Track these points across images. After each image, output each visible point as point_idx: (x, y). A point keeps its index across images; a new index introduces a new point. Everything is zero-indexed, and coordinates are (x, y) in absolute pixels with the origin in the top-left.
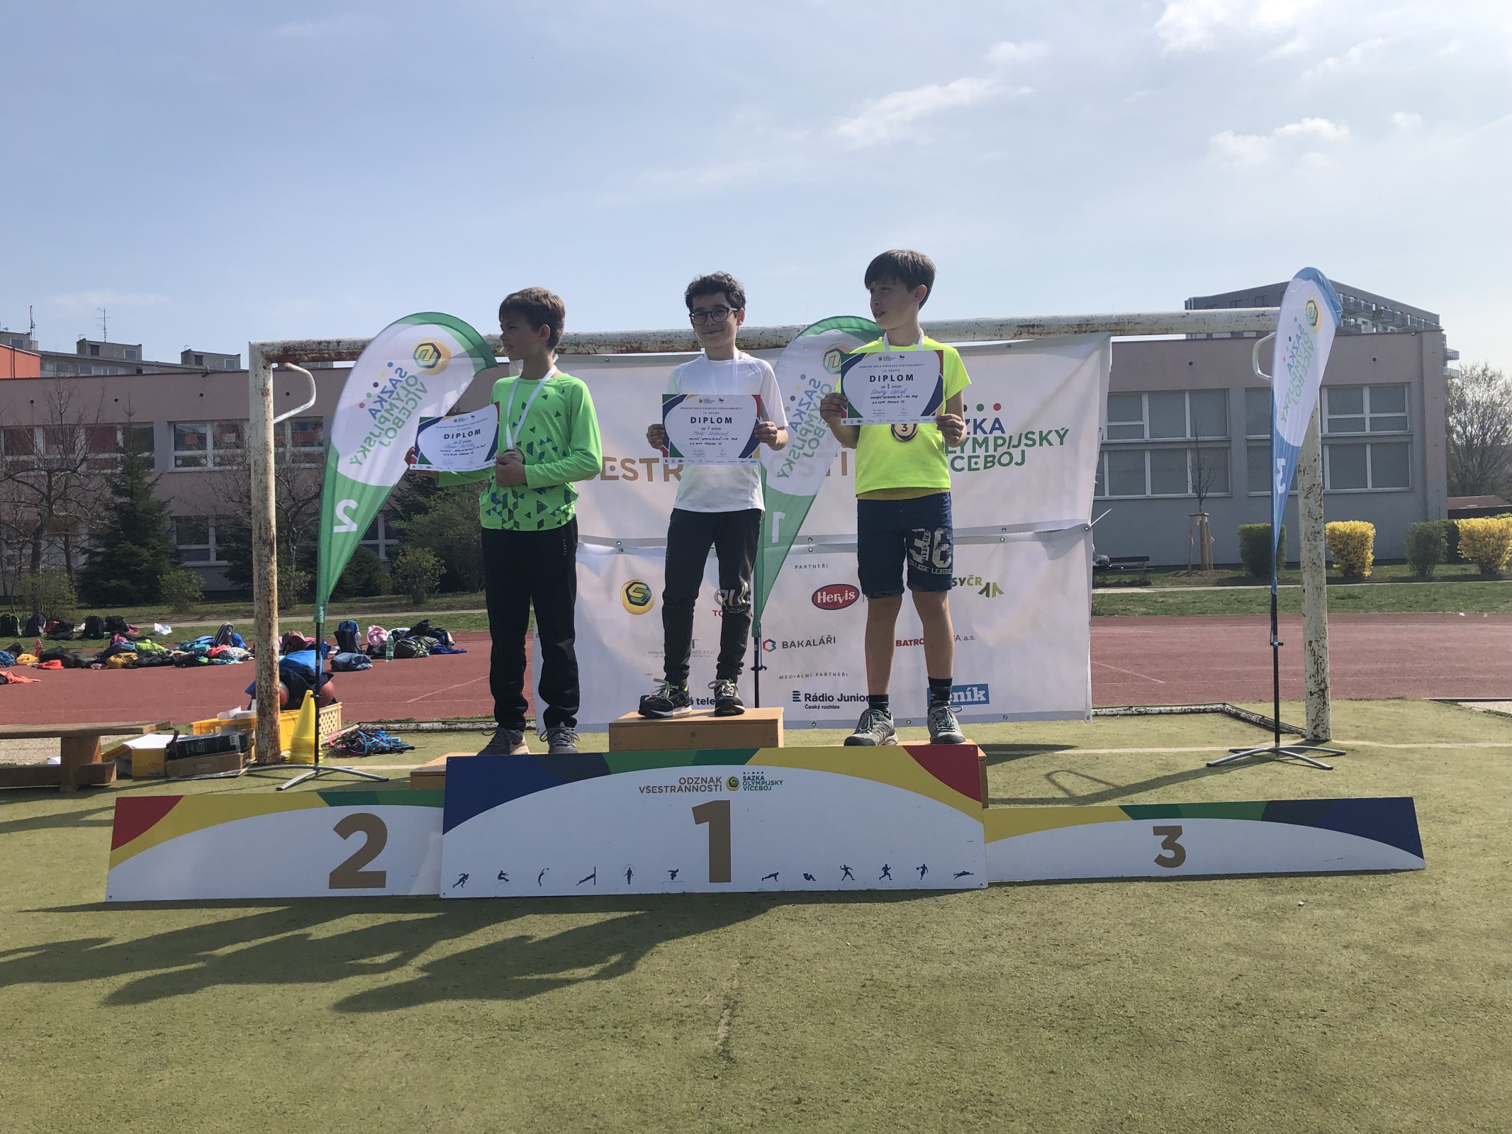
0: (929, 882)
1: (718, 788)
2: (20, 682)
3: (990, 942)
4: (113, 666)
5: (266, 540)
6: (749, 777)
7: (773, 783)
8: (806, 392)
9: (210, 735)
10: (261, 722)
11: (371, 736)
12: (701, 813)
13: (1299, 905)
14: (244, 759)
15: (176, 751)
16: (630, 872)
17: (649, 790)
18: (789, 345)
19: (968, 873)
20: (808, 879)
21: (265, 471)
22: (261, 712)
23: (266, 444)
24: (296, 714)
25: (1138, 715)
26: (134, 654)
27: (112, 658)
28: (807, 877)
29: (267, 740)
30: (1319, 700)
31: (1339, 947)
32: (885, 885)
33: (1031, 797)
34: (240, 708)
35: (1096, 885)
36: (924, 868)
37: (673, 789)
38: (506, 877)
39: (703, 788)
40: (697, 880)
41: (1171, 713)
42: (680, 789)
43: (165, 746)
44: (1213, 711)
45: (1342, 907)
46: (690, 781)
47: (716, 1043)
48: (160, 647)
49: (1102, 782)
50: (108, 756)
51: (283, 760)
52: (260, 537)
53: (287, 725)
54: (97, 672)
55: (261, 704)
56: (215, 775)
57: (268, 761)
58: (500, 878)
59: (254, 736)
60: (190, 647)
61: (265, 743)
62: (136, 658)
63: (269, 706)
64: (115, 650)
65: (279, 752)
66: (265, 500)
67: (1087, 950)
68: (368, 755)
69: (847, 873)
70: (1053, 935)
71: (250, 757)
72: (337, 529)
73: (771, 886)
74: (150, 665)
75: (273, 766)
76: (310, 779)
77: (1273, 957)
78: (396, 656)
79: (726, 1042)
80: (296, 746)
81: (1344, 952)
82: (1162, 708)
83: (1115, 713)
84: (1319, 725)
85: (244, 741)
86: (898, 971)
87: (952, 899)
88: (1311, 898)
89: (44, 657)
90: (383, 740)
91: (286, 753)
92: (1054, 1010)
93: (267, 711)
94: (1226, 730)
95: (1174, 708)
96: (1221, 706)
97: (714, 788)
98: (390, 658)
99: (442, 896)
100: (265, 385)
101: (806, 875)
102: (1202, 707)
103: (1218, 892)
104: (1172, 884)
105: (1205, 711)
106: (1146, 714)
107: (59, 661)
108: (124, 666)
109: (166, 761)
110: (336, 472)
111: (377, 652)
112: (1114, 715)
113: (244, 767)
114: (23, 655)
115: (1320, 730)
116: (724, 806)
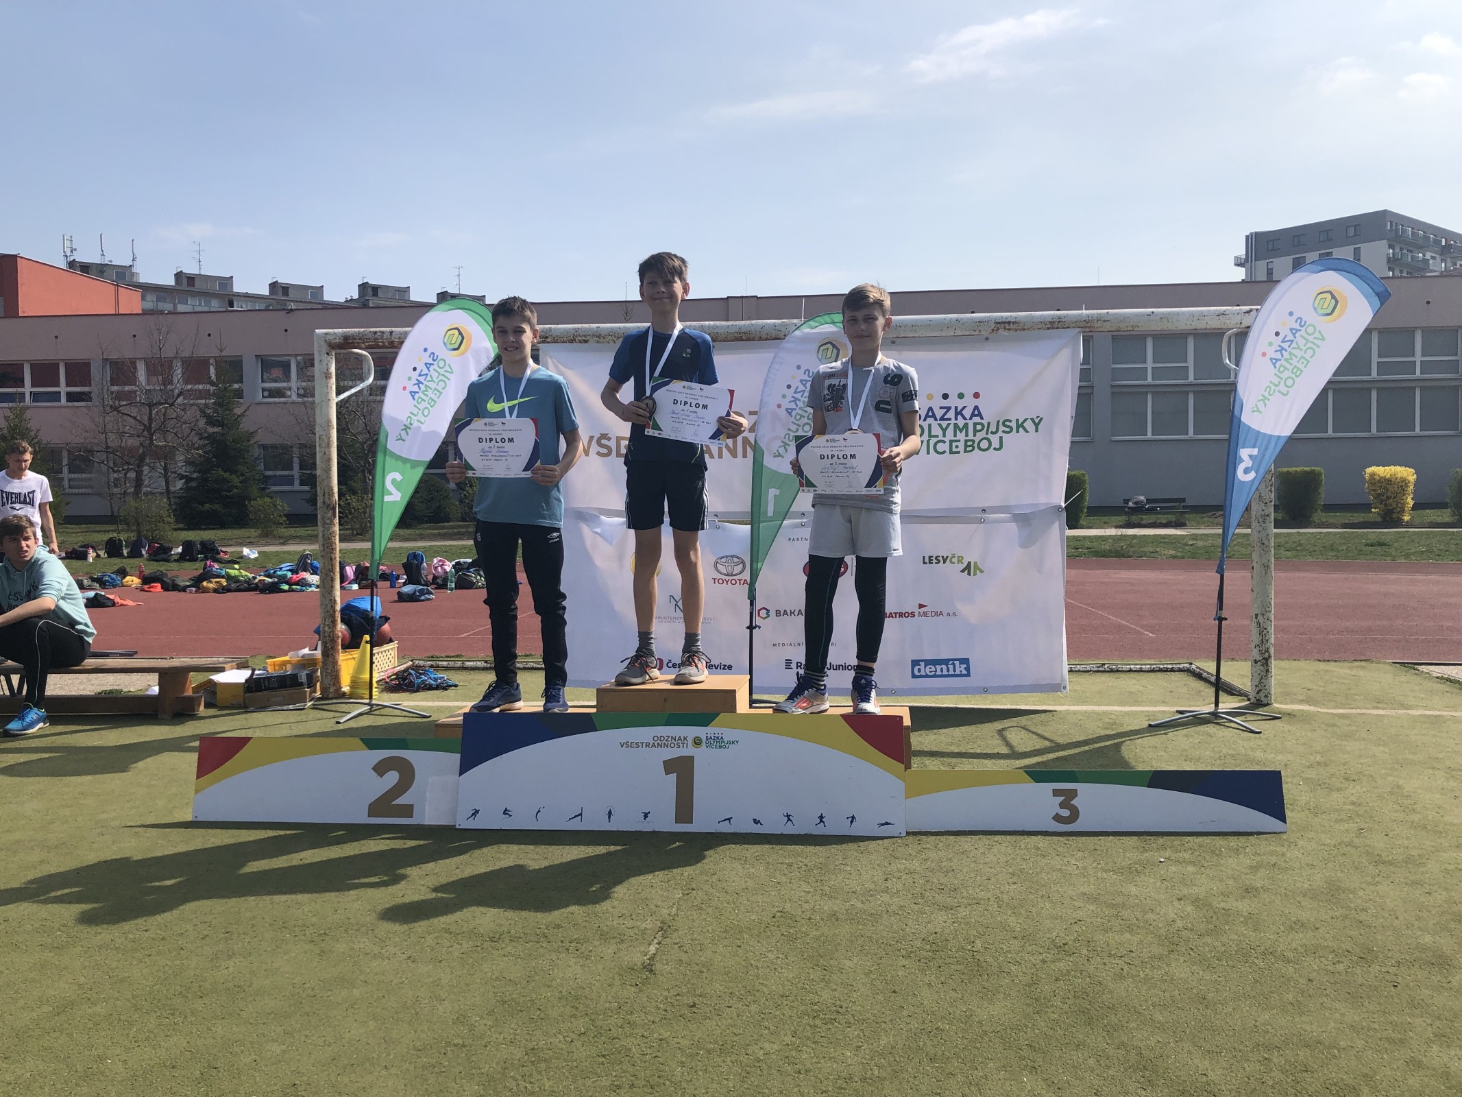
0: (856, 830)
1: (685, 745)
2: (125, 605)
3: (889, 884)
4: (206, 590)
5: (329, 505)
6: (711, 738)
7: (730, 742)
8: (801, 381)
9: (281, 673)
10: (324, 662)
11: (421, 674)
12: (670, 766)
13: (1161, 862)
14: (311, 693)
15: (253, 685)
16: (610, 813)
17: (628, 745)
18: (787, 338)
19: (890, 824)
20: (757, 824)
21: (329, 445)
22: (326, 653)
23: (329, 421)
24: (356, 653)
25: (1110, 672)
26: (224, 580)
27: (205, 583)
28: (756, 822)
29: (330, 678)
30: (1262, 668)
31: (1174, 899)
32: (820, 830)
33: (979, 751)
34: (307, 649)
35: (998, 838)
36: (853, 817)
37: (647, 745)
38: (510, 813)
39: (672, 745)
40: (665, 821)
41: (1141, 671)
42: (654, 745)
43: (244, 681)
44: (1180, 670)
45: (1194, 864)
46: (662, 739)
47: (645, 958)
48: (247, 573)
49: (1046, 739)
50: (196, 690)
51: (344, 694)
52: (324, 502)
53: (347, 664)
54: (191, 596)
55: (325, 647)
56: (285, 708)
57: (330, 696)
58: (504, 813)
59: (319, 674)
60: (274, 573)
61: (328, 680)
62: (225, 584)
63: (332, 648)
64: (207, 575)
65: (340, 688)
66: (328, 470)
67: (965, 894)
68: (417, 691)
69: (789, 819)
70: (942, 881)
71: (315, 692)
72: (387, 498)
73: (725, 828)
74: (237, 590)
75: (334, 701)
76: (366, 714)
77: (1113, 906)
78: (456, 588)
79: (652, 958)
80: (355, 684)
81: (1176, 903)
82: (1132, 666)
83: (1088, 669)
84: (1261, 690)
85: (310, 677)
86: (806, 906)
87: (872, 845)
88: (1173, 856)
89: (147, 580)
90: (432, 677)
91: (346, 689)
92: (918, 943)
93: (330, 653)
94: (1185, 690)
95: (1143, 666)
96: (1187, 665)
97: (681, 745)
98: (451, 589)
99: (457, 827)
100: (328, 369)
101: (755, 820)
102: (1169, 666)
103: (1098, 847)
104: (1061, 839)
105: (1172, 670)
106: (1118, 671)
107: (159, 585)
108: (215, 591)
109: (245, 693)
110: (386, 448)
111: (440, 583)
112: (1088, 671)
113: (310, 701)
114: (128, 578)
115: (1262, 694)
116: (689, 761)
